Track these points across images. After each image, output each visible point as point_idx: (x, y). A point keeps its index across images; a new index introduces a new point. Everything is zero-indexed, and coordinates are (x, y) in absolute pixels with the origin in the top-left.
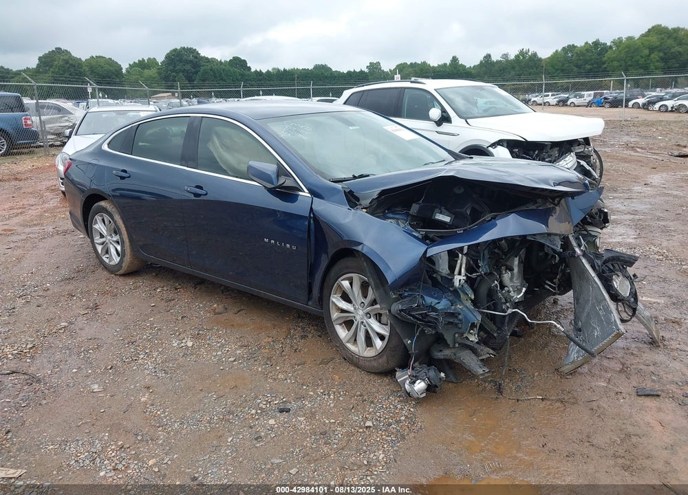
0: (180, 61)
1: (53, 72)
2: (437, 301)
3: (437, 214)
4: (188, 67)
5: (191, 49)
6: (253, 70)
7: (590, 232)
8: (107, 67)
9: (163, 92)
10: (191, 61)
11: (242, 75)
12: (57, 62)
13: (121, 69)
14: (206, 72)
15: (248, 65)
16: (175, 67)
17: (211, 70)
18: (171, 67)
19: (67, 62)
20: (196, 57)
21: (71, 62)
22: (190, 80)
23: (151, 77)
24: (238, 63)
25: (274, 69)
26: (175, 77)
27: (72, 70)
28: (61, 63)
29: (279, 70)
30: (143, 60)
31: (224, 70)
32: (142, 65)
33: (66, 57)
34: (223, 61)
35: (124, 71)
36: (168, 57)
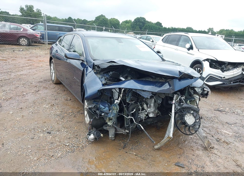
0: (139, 22)
1: (99, 22)
2: (104, 107)
3: (121, 77)
4: (141, 24)
5: (143, 18)
6: (163, 27)
7: (194, 97)
8: (116, 22)
9: (131, 32)
10: (143, 22)
11: (159, 28)
12: (100, 19)
13: (119, 23)
14: (147, 26)
15: (162, 25)
16: (137, 24)
17: (149, 25)
18: (135, 24)
19: (103, 19)
20: (144, 21)
21: (105, 19)
22: (141, 28)
23: (128, 26)
24: (159, 24)
25: (171, 27)
26: (136, 27)
27: (104, 22)
28: (102, 19)
29: (173, 28)
30: (127, 20)
31: (153, 26)
32: (126, 22)
33: (103, 18)
34: (154, 23)
35: (120, 24)
36: (135, 20)
